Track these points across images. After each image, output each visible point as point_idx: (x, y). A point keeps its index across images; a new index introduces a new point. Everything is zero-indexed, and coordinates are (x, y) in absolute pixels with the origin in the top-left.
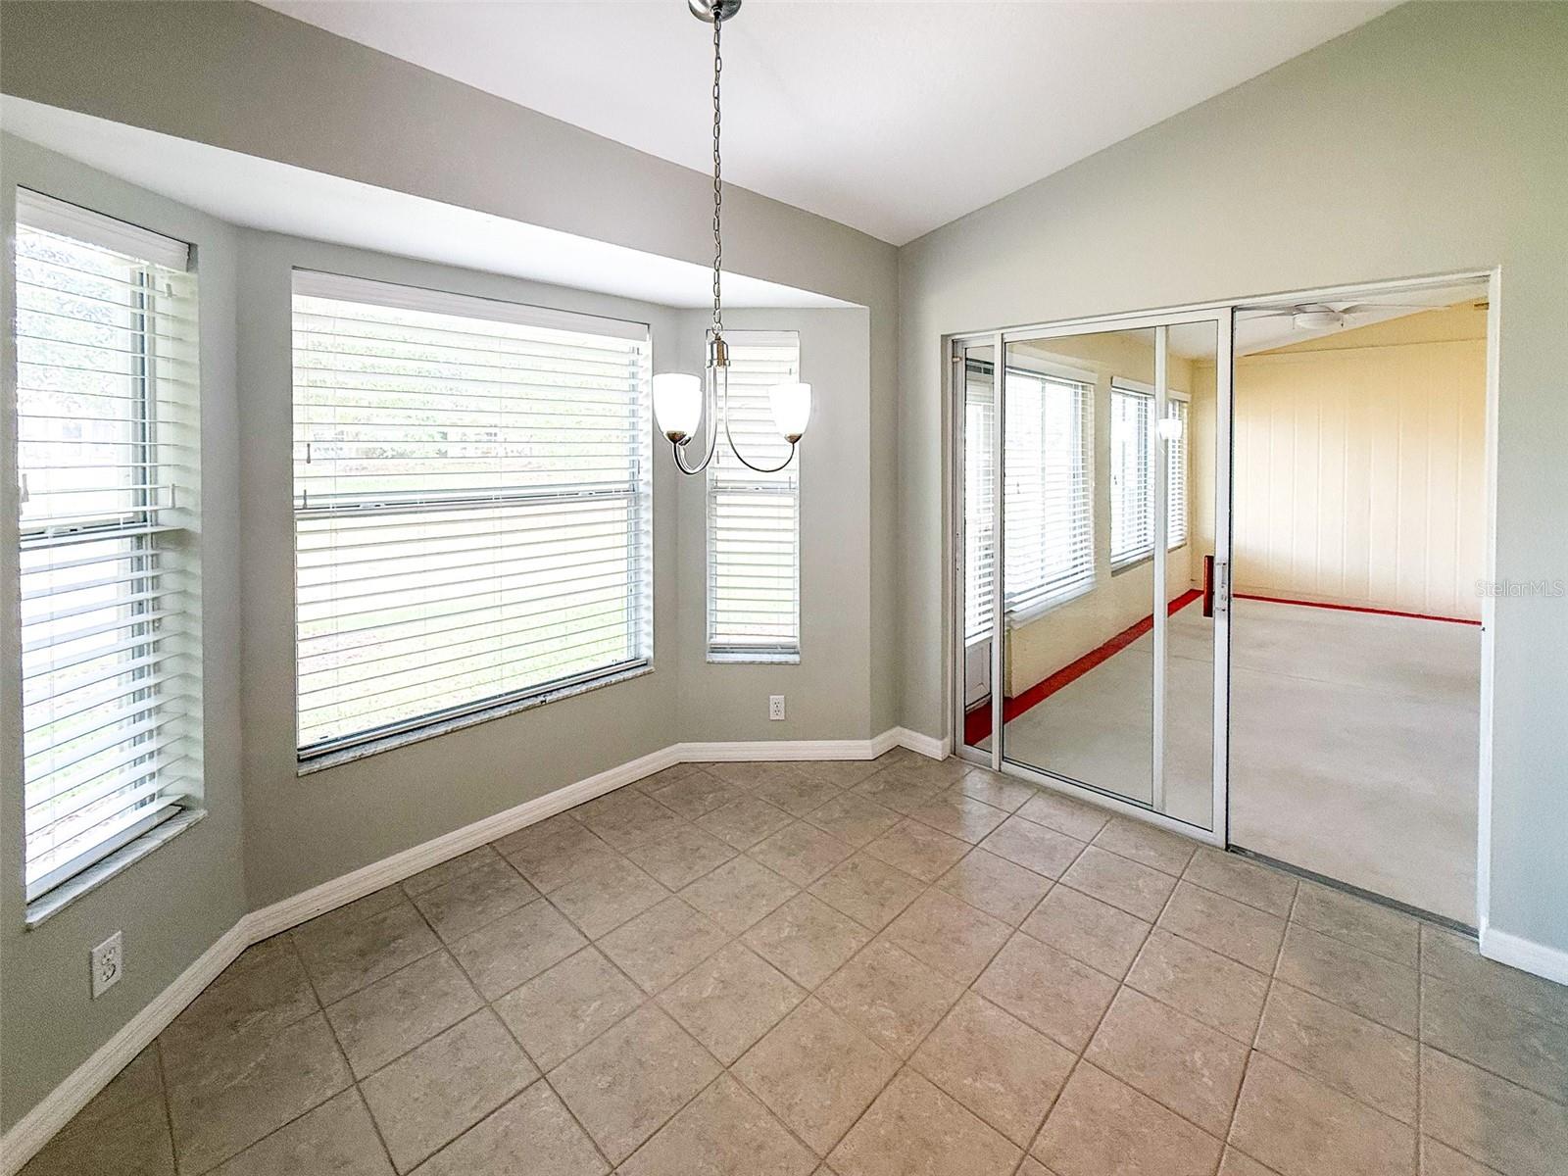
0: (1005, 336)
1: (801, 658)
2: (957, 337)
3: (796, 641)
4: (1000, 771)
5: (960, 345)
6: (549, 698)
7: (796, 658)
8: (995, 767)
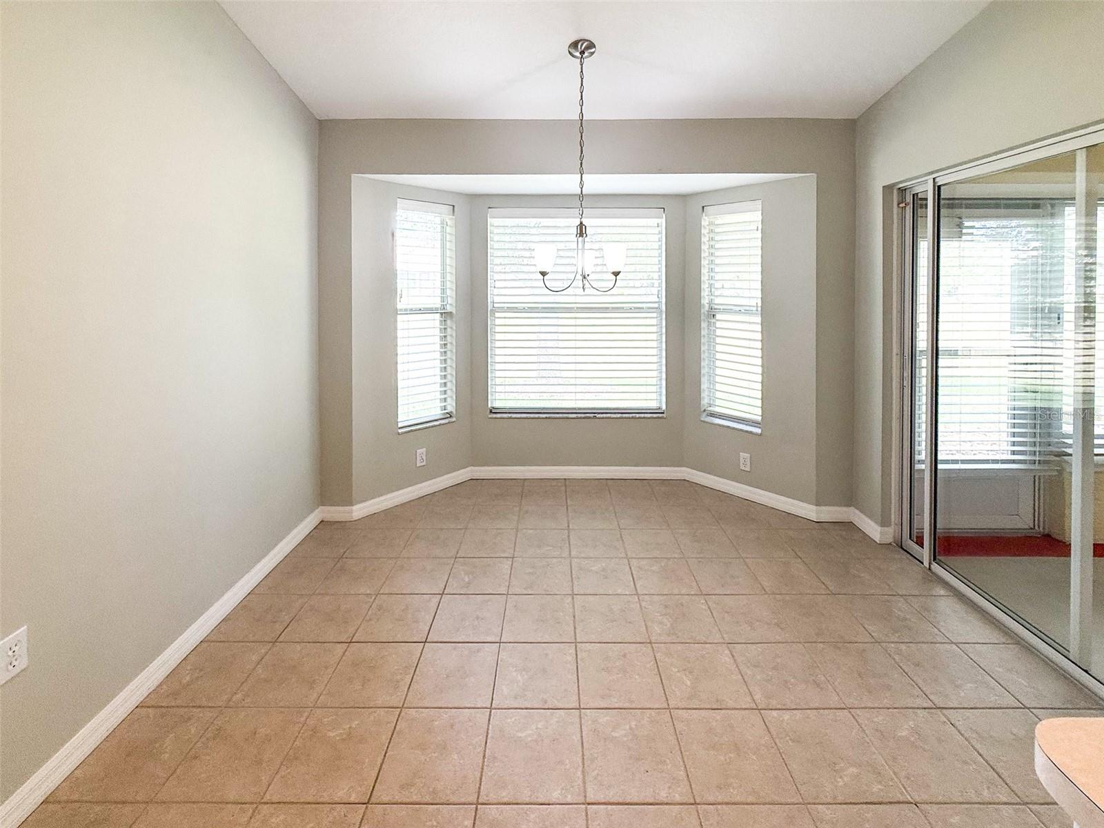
0: (937, 180)
1: (762, 431)
2: (901, 186)
3: (759, 418)
4: (930, 569)
5: (908, 191)
6: (598, 416)
7: (758, 431)
8: (926, 564)
